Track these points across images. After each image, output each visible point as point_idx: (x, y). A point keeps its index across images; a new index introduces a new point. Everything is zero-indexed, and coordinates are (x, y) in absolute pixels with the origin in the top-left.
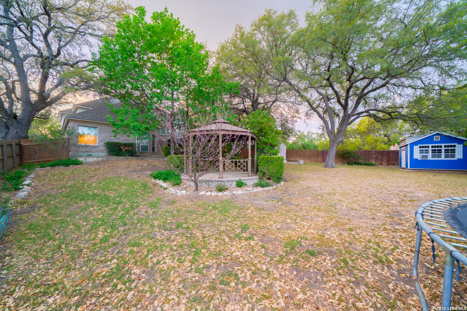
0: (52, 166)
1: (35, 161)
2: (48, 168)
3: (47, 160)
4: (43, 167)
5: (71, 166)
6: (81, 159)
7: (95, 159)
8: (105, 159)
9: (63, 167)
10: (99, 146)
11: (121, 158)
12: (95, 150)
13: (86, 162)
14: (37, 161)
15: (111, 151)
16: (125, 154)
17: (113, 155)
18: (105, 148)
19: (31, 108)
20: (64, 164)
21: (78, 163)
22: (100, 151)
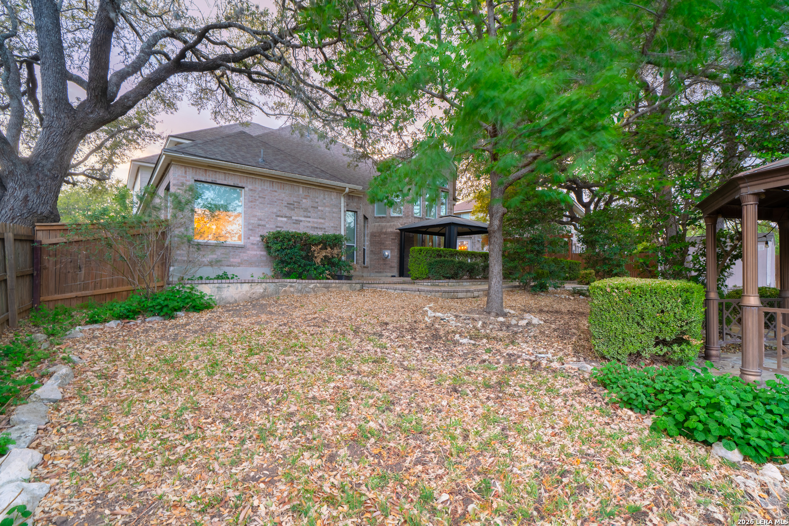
0: (125, 316)
1: (73, 295)
2: (113, 324)
3: (108, 290)
4: (95, 322)
5: (182, 317)
6: (207, 290)
7: (246, 287)
8: (271, 287)
9: (157, 318)
10: (249, 245)
11: (313, 284)
12: (237, 260)
13: (221, 299)
14: (79, 294)
15: (282, 262)
16: (323, 272)
17: (288, 275)
18: (264, 253)
19: (67, 120)
20: (161, 309)
21: (198, 305)
22: (250, 263)
